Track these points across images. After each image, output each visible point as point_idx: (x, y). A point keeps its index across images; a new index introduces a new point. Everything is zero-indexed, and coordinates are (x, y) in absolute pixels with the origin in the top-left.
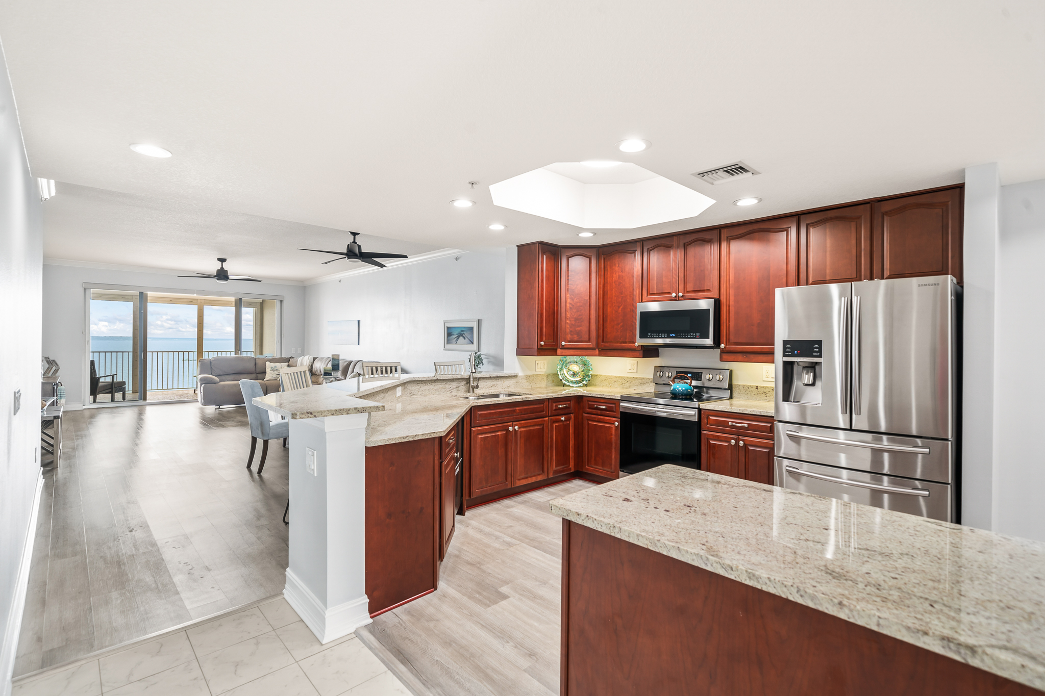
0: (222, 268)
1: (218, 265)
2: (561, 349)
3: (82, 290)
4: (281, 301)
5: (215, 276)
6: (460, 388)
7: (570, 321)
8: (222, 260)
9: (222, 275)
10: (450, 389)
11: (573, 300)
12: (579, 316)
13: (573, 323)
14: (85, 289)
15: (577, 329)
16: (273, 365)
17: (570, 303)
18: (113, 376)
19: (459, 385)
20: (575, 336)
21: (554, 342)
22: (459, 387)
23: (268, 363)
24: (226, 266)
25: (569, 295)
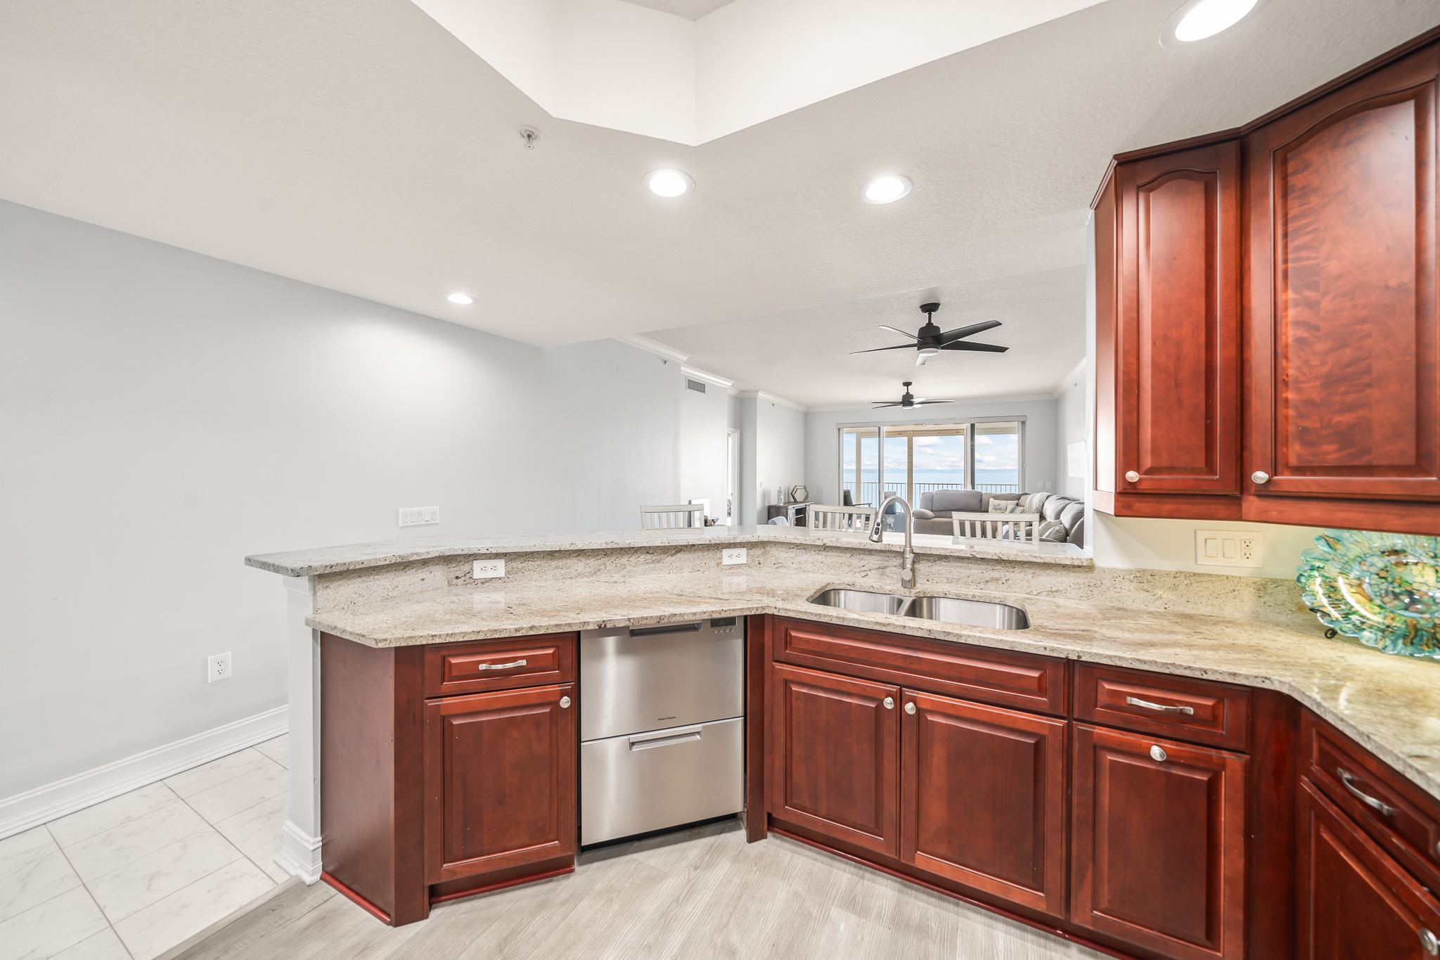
0: (908, 393)
1: (904, 390)
2: (1259, 496)
3: (836, 431)
4: (1023, 423)
5: (901, 403)
6: (888, 571)
7: (1299, 390)
8: (907, 384)
9: (907, 400)
10: (863, 569)
11: (1312, 305)
12: (1350, 364)
13: (1316, 396)
14: (839, 429)
15: (1336, 419)
16: (997, 502)
17: (1297, 323)
18: (869, 504)
19: (886, 564)
20: (1330, 448)
21: (1213, 472)
22: (885, 567)
23: (991, 500)
24: (912, 390)
25: (1291, 295)
